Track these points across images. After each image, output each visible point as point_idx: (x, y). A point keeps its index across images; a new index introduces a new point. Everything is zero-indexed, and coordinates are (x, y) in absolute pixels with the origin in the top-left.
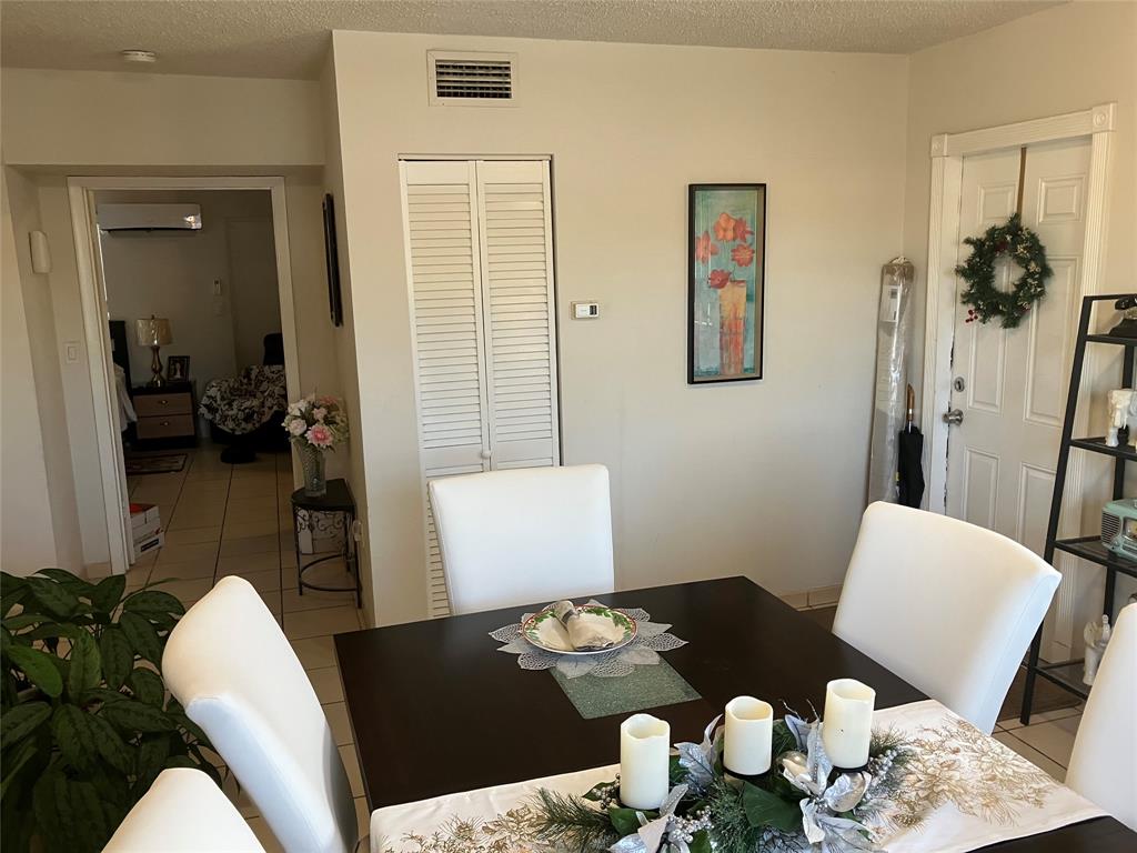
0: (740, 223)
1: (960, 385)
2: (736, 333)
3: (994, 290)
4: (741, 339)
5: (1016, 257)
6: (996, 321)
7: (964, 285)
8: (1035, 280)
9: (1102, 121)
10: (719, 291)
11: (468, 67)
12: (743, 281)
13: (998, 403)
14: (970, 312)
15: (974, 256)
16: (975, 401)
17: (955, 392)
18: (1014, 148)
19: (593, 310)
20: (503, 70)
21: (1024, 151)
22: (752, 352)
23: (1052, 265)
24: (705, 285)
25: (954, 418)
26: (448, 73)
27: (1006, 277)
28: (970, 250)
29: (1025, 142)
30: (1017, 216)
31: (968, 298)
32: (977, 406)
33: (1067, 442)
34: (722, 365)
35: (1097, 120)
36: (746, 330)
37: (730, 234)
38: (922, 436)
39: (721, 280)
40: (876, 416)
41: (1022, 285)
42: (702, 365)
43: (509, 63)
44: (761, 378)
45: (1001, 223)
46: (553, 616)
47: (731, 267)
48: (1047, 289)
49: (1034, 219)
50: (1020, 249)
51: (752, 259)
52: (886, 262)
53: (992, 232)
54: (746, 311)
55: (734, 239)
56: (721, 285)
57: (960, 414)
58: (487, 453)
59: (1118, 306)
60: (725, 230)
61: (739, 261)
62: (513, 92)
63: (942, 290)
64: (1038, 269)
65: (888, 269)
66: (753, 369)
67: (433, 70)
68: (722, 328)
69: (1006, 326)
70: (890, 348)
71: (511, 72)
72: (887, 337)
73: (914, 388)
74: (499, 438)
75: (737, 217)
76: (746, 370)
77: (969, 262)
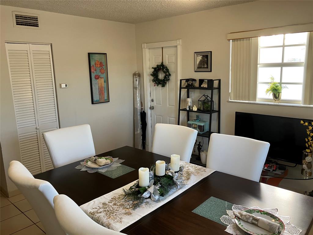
0: (101, 63)
1: (152, 101)
2: (102, 91)
3: (159, 79)
4: (104, 92)
5: (163, 71)
6: (160, 86)
7: (152, 78)
8: (168, 76)
9: (179, 43)
10: (97, 80)
11: (25, 17)
12: (103, 78)
13: (161, 104)
14: (155, 84)
15: (154, 71)
16: (156, 104)
17: (151, 102)
18: (161, 47)
19: (66, 86)
20: (36, 19)
21: (162, 48)
22: (106, 95)
23: (170, 73)
24: (94, 79)
25: (152, 108)
26: (19, 18)
27: (161, 76)
28: (153, 70)
29: (163, 46)
30: (162, 62)
31: (154, 81)
32: (157, 105)
33: (179, 110)
34: (100, 99)
35: (178, 42)
36: (104, 90)
37: (99, 66)
38: (146, 113)
39: (97, 77)
40: (135, 109)
41: (165, 77)
42: (95, 99)
43: (37, 17)
44: (109, 102)
45: (160, 64)
46: (90, 161)
47: (100, 74)
48: (170, 78)
49: (166, 63)
50: (164, 69)
51: (104, 72)
52: (134, 73)
53: (158, 66)
54: (104, 85)
55: (100, 67)
56: (98, 79)
57: (153, 107)
58: (38, 127)
59: (186, 81)
60: (98, 65)
61: (101, 72)
62: (39, 25)
63: (147, 79)
64: (168, 74)
65: (135, 74)
66: (107, 100)
67: (15, 17)
68: (99, 89)
69: (162, 87)
70: (137, 93)
71: (38, 20)
72: (136, 90)
73: (142, 102)
74: (41, 123)
75: (100, 61)
76: (105, 100)
77: (153, 73)
